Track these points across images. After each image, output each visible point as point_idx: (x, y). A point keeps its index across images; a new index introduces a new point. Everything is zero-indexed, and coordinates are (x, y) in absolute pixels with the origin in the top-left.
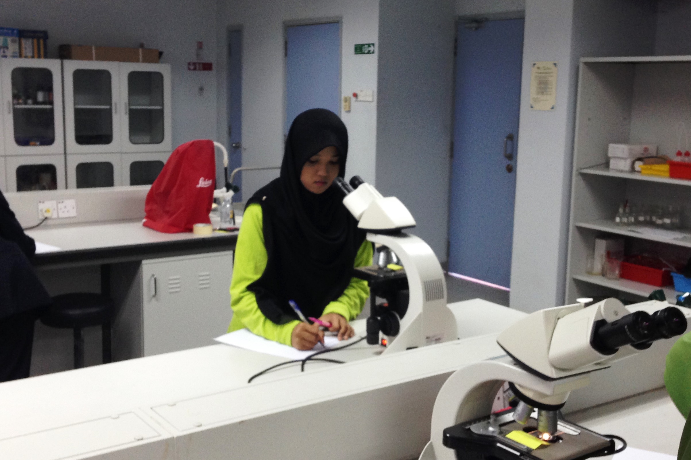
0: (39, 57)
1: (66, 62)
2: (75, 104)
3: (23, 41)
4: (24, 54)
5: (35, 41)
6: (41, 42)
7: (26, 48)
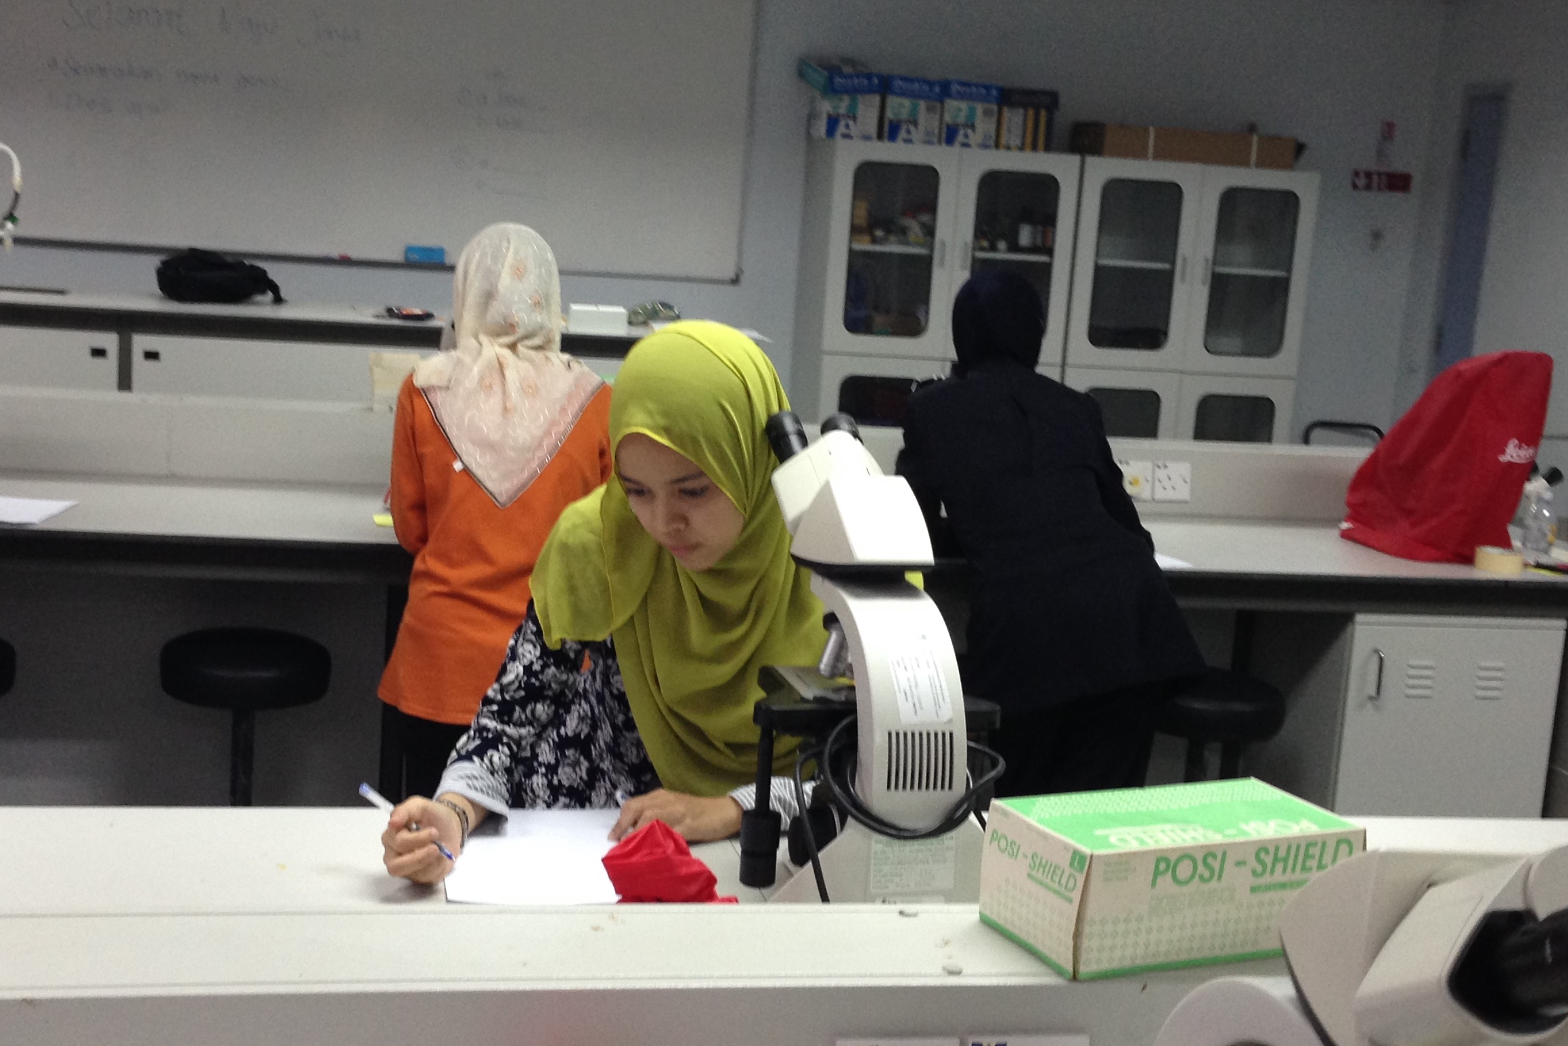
0: (1034, 148)
1: (1091, 160)
2: (1098, 254)
3: (1006, 112)
4: (1003, 141)
5: (1031, 112)
6: (1043, 113)
7: (1009, 131)
